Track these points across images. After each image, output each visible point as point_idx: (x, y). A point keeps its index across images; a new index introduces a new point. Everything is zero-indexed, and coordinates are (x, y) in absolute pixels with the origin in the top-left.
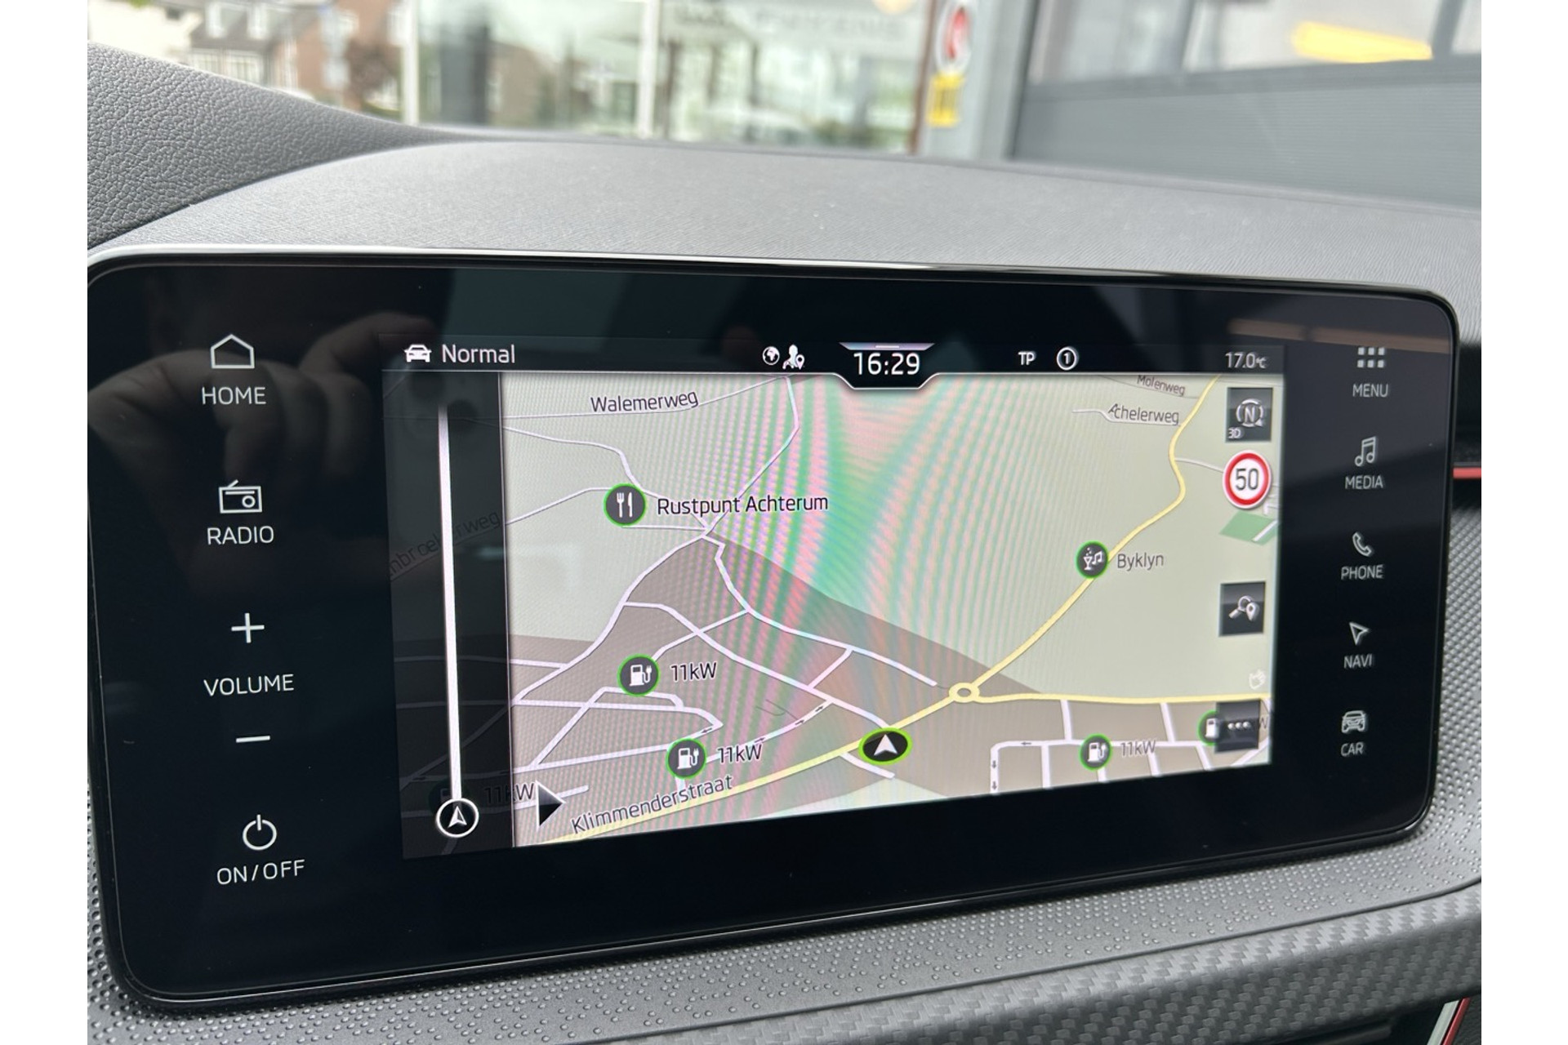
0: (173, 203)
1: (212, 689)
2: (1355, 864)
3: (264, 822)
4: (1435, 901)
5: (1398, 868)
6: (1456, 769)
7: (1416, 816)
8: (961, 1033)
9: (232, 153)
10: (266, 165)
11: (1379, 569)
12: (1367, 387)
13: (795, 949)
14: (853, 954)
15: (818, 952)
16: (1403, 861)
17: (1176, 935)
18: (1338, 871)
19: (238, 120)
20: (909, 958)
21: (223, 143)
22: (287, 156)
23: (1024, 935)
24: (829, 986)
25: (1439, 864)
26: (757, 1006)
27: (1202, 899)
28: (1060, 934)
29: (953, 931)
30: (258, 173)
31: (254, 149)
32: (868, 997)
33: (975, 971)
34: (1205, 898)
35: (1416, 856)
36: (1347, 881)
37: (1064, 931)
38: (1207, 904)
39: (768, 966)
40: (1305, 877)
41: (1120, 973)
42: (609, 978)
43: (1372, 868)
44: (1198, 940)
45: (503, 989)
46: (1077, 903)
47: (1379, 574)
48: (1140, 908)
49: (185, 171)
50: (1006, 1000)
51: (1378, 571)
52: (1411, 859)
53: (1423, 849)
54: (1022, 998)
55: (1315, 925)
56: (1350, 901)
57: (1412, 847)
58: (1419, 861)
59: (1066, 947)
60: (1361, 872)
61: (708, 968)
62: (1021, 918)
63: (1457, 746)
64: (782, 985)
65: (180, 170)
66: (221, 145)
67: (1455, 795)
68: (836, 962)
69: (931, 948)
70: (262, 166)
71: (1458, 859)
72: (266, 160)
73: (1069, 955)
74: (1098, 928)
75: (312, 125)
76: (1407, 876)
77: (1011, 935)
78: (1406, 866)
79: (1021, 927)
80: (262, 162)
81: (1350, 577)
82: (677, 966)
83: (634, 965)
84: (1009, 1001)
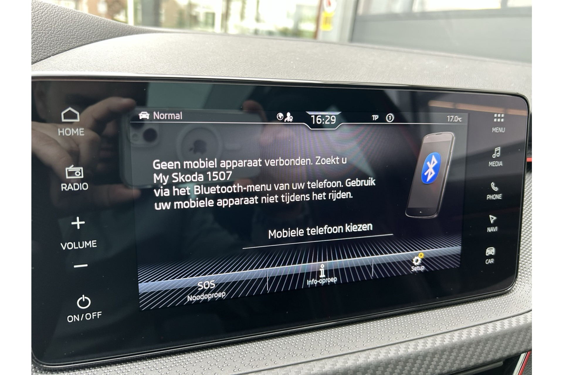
0: (45, 55)
1: (64, 246)
2: (490, 303)
3: (86, 298)
4: (520, 316)
5: (506, 304)
6: (525, 268)
7: (511, 285)
8: (352, 371)
9: (67, 36)
10: (80, 40)
11: (500, 195)
12: (497, 129)
13: (289, 340)
14: (311, 341)
15: (298, 341)
16: (507, 302)
17: (429, 331)
18: (484, 306)
19: (69, 24)
20: (331, 343)
21: (64, 32)
22: (89, 37)
23: (373, 333)
24: (302, 354)
25: (520, 302)
26: (276, 363)
27: (437, 317)
28: (386, 332)
29: (347, 332)
30: (77, 44)
31: (76, 34)
32: (317, 358)
33: (356, 347)
34: (438, 317)
35: (512, 299)
36: (488, 309)
37: (387, 331)
38: (438, 319)
39: (279, 347)
40: (473, 308)
41: (409, 347)
42: (219, 353)
43: (496, 304)
44: (436, 333)
45: (179, 359)
46: (392, 320)
47: (500, 197)
48: (414, 321)
49: (49, 43)
50: (368, 358)
51: (500, 196)
52: (510, 301)
53: (514, 297)
54: (374, 357)
55: (478, 326)
56: (490, 317)
57: (510, 296)
58: (513, 302)
59: (389, 337)
60: (493, 306)
61: (256, 348)
62: (372, 326)
63: (525, 259)
64: (285, 354)
65: (47, 43)
66: (63, 33)
67: (525, 277)
68: (304, 345)
69: (339, 338)
70: (79, 41)
71: (527, 301)
72: (80, 39)
73: (390, 340)
74: (400, 329)
75: (98, 26)
76: (509, 307)
77: (368, 333)
78: (508, 304)
79: (372, 330)
80: (79, 40)
81: (490, 199)
82: (245, 348)
83: (229, 348)
84: (369, 358)
